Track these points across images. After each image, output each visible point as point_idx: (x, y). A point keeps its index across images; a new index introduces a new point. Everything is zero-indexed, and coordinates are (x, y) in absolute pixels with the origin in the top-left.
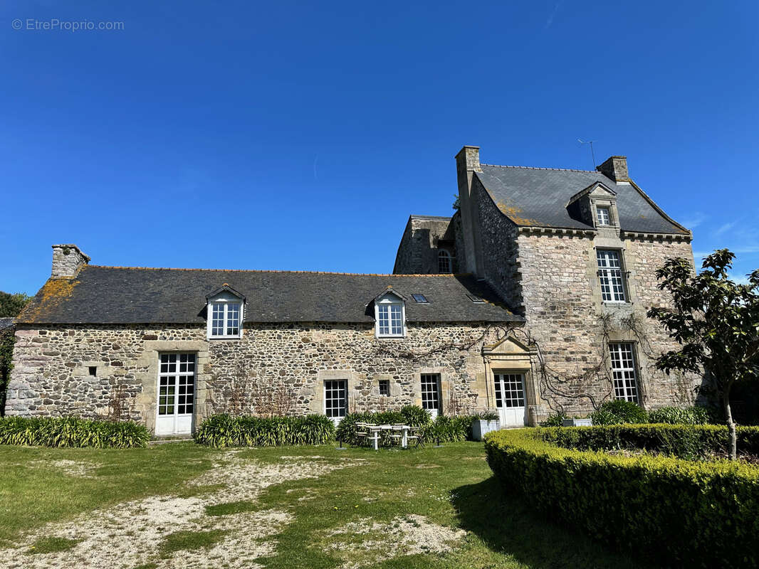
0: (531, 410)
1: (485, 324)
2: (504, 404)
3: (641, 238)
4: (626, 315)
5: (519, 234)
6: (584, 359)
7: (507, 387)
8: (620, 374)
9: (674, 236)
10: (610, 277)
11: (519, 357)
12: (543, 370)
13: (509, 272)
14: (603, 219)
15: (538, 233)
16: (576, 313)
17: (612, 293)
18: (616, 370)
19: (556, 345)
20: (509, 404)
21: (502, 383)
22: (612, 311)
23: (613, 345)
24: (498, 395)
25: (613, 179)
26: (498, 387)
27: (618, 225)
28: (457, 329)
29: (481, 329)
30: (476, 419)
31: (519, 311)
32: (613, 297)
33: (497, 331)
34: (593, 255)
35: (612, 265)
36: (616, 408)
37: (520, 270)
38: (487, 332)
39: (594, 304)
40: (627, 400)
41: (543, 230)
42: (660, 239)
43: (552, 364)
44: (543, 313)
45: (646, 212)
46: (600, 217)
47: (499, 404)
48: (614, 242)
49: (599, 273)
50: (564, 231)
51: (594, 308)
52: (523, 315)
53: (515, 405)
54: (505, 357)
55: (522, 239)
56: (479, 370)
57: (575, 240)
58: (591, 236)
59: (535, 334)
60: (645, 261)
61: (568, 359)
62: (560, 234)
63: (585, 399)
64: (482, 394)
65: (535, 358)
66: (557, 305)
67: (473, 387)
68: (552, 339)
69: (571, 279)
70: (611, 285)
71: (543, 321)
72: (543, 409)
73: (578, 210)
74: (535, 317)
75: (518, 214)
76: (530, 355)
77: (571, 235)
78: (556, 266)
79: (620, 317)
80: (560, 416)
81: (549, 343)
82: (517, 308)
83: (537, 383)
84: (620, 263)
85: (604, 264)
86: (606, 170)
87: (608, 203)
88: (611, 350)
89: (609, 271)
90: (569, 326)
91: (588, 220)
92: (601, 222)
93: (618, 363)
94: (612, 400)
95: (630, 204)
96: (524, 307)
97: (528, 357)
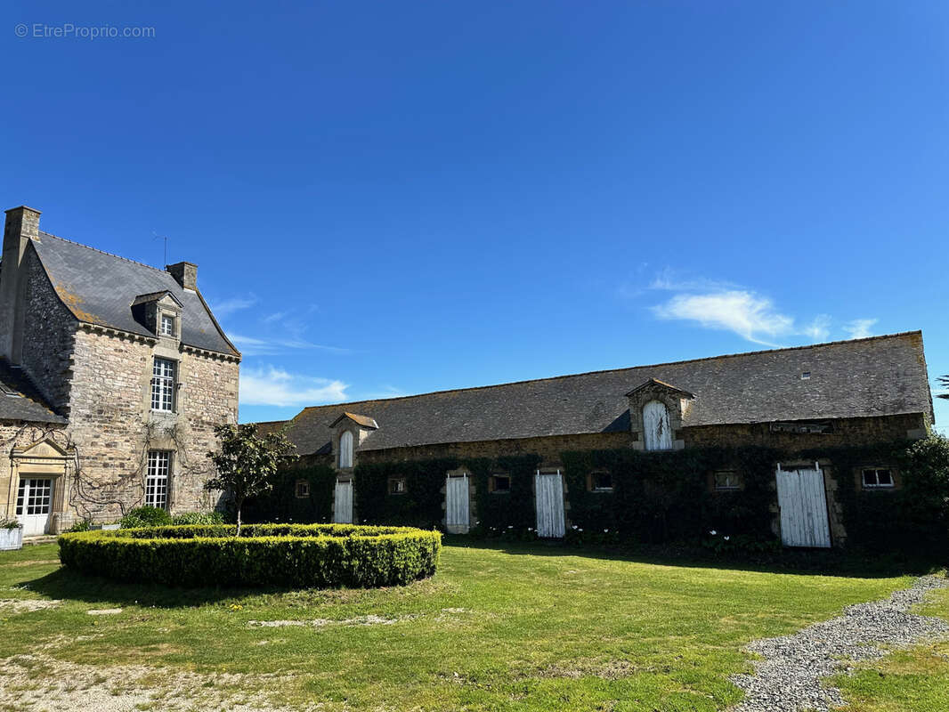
0: (55, 517)
1: (21, 423)
2: (25, 511)
3: (198, 353)
4: (169, 424)
5: (78, 329)
6: (122, 465)
7: (32, 493)
8: (153, 480)
9: (227, 356)
10: (162, 386)
11: (53, 461)
12: (77, 476)
13: (58, 367)
14: (166, 329)
15: (99, 332)
16: (123, 419)
17: (161, 402)
18: (151, 477)
19: (96, 450)
20: (30, 511)
21: (27, 488)
22: (159, 419)
23: (152, 453)
24: (20, 502)
25: (181, 284)
26: (21, 493)
27: (179, 337)
29: (14, 428)
31: (63, 412)
32: (161, 406)
33: (34, 432)
34: (150, 363)
35: (166, 375)
36: (144, 514)
37: (72, 368)
38: (20, 433)
39: (142, 412)
40: (155, 506)
41: (105, 330)
42: (214, 357)
43: (89, 469)
44: (88, 416)
45: (207, 326)
46: (163, 326)
47: (20, 511)
48: (172, 353)
49: (153, 381)
50: (127, 334)
51: (140, 415)
52: (67, 417)
53: (38, 512)
54: (36, 461)
55: (80, 335)
56: (4, 473)
57: (136, 345)
58: (152, 344)
59: (76, 438)
60: (197, 375)
61: (106, 465)
62: (122, 337)
63: (115, 506)
64: (2, 500)
65: (71, 463)
66: (104, 409)
68: (93, 444)
69: (124, 384)
70: (161, 394)
71: (87, 424)
72: (69, 517)
73: (144, 313)
74: (80, 419)
75: (78, 304)
76: (66, 459)
77: (132, 339)
78: (112, 369)
79: (164, 426)
80: (85, 526)
81: (90, 448)
82: (59, 408)
83: (68, 490)
84: (174, 374)
85: (159, 373)
86: (177, 272)
87: (174, 314)
88: (150, 458)
89: (162, 380)
90: (113, 432)
91: (151, 327)
92: (163, 331)
93: (154, 470)
94: (141, 506)
95: (193, 315)
96: (69, 408)
97: (64, 462)
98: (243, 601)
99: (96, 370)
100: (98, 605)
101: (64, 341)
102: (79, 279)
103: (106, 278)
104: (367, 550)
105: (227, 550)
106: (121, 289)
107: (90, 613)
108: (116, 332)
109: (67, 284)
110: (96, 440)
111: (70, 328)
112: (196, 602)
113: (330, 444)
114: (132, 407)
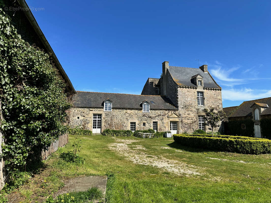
0: (178, 131)
1: (169, 110)
2: (172, 129)
3: (209, 89)
4: (203, 109)
5: (178, 87)
6: (192, 119)
7: (173, 125)
8: (200, 123)
9: (217, 89)
10: (200, 99)
11: (176, 118)
12: (182, 122)
13: (175, 97)
14: (199, 84)
15: (183, 87)
16: (191, 108)
17: (200, 103)
18: (200, 122)
19: (185, 115)
20: (173, 129)
21: (172, 124)
22: (200, 107)
23: (199, 116)
24: (171, 127)
25: (203, 71)
26: (171, 125)
27: (203, 86)
28: (162, 111)
29: (168, 111)
30: (166, 133)
31: (177, 107)
32: (200, 104)
33: (172, 112)
34: (196, 93)
35: (201, 96)
36: (199, 131)
37: (178, 96)
38: (169, 112)
39: (195, 106)
40: (202, 130)
41: (184, 87)
42: (213, 90)
43: (184, 120)
44: (183, 108)
45: (211, 81)
46: (199, 83)
47: (171, 129)
48: (201, 90)
49: (197, 98)
50: (190, 87)
51: (195, 107)
52: (178, 108)
53: (175, 130)
54: (173, 118)
55: (179, 89)
56: (167, 121)
57: (192, 89)
58: (196, 88)
59: (181, 113)
60: (209, 95)
61: (188, 119)
62: (188, 88)
63: (191, 129)
64: (167, 127)
65: (180, 119)
66: (186, 106)
67: (165, 125)
68: (185, 114)
69: (190, 99)
70: (200, 101)
71: (183, 109)
72: (181, 131)
73: (193, 81)
74: (181, 108)
75: (178, 81)
77: (191, 88)
78: (187, 96)
79: (202, 109)
80: (185, 133)
81: (184, 115)
83: (180, 125)
84: (203, 95)
85: (199, 96)
86: (202, 68)
87: (201, 80)
89: (200, 97)
90: (189, 111)
91: (196, 84)
93: (200, 121)
94: (198, 130)
97: (178, 118)
99: (183, 97)
101: (176, 91)
103: (184, 74)
104: (242, 143)
105: (203, 140)
106: (188, 76)
108: (187, 87)
109: (175, 77)
110: (185, 113)
112: (197, 151)
113: (251, 113)
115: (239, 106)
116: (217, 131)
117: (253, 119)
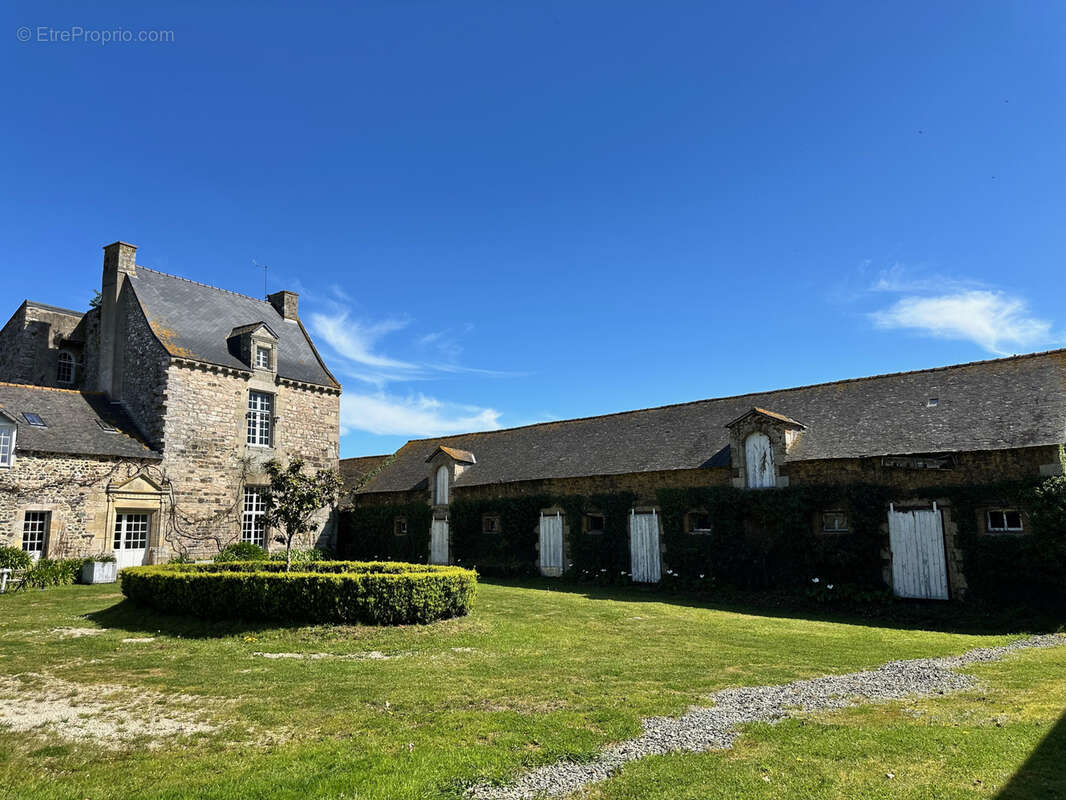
0: (152, 552)
1: (116, 459)
2: (123, 545)
3: (295, 386)
4: (267, 459)
5: (171, 364)
6: (217, 501)
7: (129, 527)
8: (250, 516)
9: (326, 388)
10: (258, 420)
11: (149, 497)
12: (172, 511)
13: (153, 402)
14: (261, 361)
15: (192, 366)
16: (218, 454)
17: (258, 436)
18: (248, 513)
19: (191, 485)
20: (128, 546)
21: (124, 523)
22: (255, 454)
23: (249, 489)
24: (118, 536)
25: (282, 313)
26: (118, 527)
27: (275, 370)
28: (80, 463)
29: (109, 463)
30: (89, 562)
31: (157, 447)
32: (258, 440)
33: (129, 467)
34: (245, 397)
35: (262, 408)
36: (240, 550)
37: (165, 403)
38: (116, 468)
39: (237, 446)
40: (252, 543)
41: (198, 364)
42: (313, 389)
43: (184, 505)
44: (182, 451)
45: (307, 358)
46: (258, 358)
47: (117, 546)
48: (268, 386)
49: (248, 415)
50: (220, 368)
51: (236, 450)
52: (161, 452)
53: (135, 546)
54: (132, 496)
55: (173, 370)
56: (100, 509)
57: (230, 378)
58: (247, 377)
59: (171, 473)
60: (294, 409)
61: (201, 501)
62: (215, 371)
63: (211, 541)
64: (99, 535)
65: (166, 498)
66: (199, 444)
67: (90, 529)
68: (188, 479)
69: (218, 419)
70: (258, 428)
71: (181, 459)
72: (165, 551)
73: (238, 346)
74: (174, 455)
75: (173, 339)
76: (161, 494)
77: (226, 373)
78: (205, 403)
79: (261, 461)
80: (182, 558)
81: (184, 483)
82: (155, 443)
83: (163, 525)
84: (271, 407)
85: (255, 407)
86: (277, 301)
87: (269, 346)
88: (246, 493)
89: (259, 414)
90: (208, 467)
91: (246, 360)
92: (259, 363)
93: (251, 506)
94: (237, 543)
95: (292, 346)
96: (163, 443)
97: (159, 497)
98: (261, 635)
99: (191, 406)
100: (137, 634)
101: (158, 377)
102: (174, 313)
103: (204, 310)
104: (383, 588)
106: (218, 321)
107: (125, 641)
109: (161, 318)
111: (163, 363)
113: (427, 479)
114: (227, 442)
115: (392, 453)
116: (312, 547)
117: (430, 502)
